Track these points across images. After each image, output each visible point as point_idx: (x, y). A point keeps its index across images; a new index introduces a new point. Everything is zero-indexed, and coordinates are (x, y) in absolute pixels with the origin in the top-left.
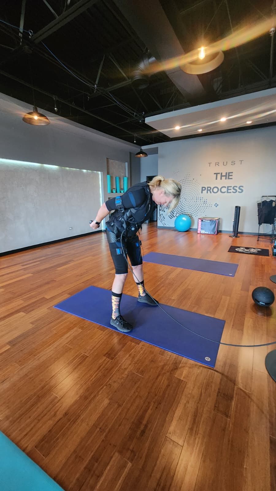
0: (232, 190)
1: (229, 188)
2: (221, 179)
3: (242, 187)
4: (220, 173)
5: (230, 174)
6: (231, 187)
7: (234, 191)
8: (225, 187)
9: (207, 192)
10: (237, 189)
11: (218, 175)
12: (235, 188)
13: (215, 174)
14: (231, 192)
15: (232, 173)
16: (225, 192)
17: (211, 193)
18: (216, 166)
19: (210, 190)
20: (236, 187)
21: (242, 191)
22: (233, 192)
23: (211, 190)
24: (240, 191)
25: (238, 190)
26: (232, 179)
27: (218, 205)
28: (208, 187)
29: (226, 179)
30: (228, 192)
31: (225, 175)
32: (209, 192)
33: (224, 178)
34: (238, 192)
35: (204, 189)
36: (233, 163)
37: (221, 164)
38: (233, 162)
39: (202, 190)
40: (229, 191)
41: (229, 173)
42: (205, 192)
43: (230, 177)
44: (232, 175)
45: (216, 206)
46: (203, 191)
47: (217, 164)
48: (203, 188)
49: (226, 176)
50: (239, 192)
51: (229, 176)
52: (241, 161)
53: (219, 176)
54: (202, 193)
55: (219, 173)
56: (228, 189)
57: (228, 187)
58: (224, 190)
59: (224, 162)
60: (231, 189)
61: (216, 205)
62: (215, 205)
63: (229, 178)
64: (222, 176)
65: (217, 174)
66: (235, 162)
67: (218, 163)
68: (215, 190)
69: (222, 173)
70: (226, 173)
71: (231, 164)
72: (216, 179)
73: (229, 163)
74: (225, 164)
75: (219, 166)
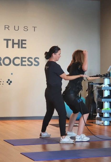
0: (27, 63)
1: (24, 60)
2: (13, 47)
3: (38, 58)
4: (12, 40)
5: (24, 42)
6: (25, 58)
7: (30, 64)
8: (18, 58)
10: (32, 60)
11: (9, 41)
12: (30, 60)
13: (4, 40)
14: (25, 65)
15: (25, 40)
16: (19, 65)
17: (1, 65)
18: (5, 29)
20: (32, 58)
21: (38, 63)
22: (28, 65)
23: (2, 62)
24: (36, 64)
25: (34, 63)
26: (25, 48)
27: (11, 82)
29: (19, 47)
30: (22, 65)
31: (17, 42)
33: (16, 46)
34: (33, 64)
36: (26, 29)
37: (11, 28)
38: (25, 27)
40: (24, 63)
41: (22, 40)
43: (24, 46)
44: (25, 44)
45: (9, 84)
47: (7, 27)
49: (18, 44)
50: (35, 65)
51: (22, 44)
52: (35, 27)
53: (10, 43)
55: (10, 40)
56: (22, 61)
57: (22, 58)
58: (17, 61)
59: (15, 26)
60: (25, 61)
61: (9, 82)
62: (7, 82)
63: (22, 47)
64: (13, 44)
65: (7, 40)
66: (27, 27)
67: (8, 27)
68: (7, 62)
69: (13, 40)
70: (19, 40)
71: (24, 30)
72: (7, 47)
73: (22, 29)
74: (17, 29)
75: (9, 30)
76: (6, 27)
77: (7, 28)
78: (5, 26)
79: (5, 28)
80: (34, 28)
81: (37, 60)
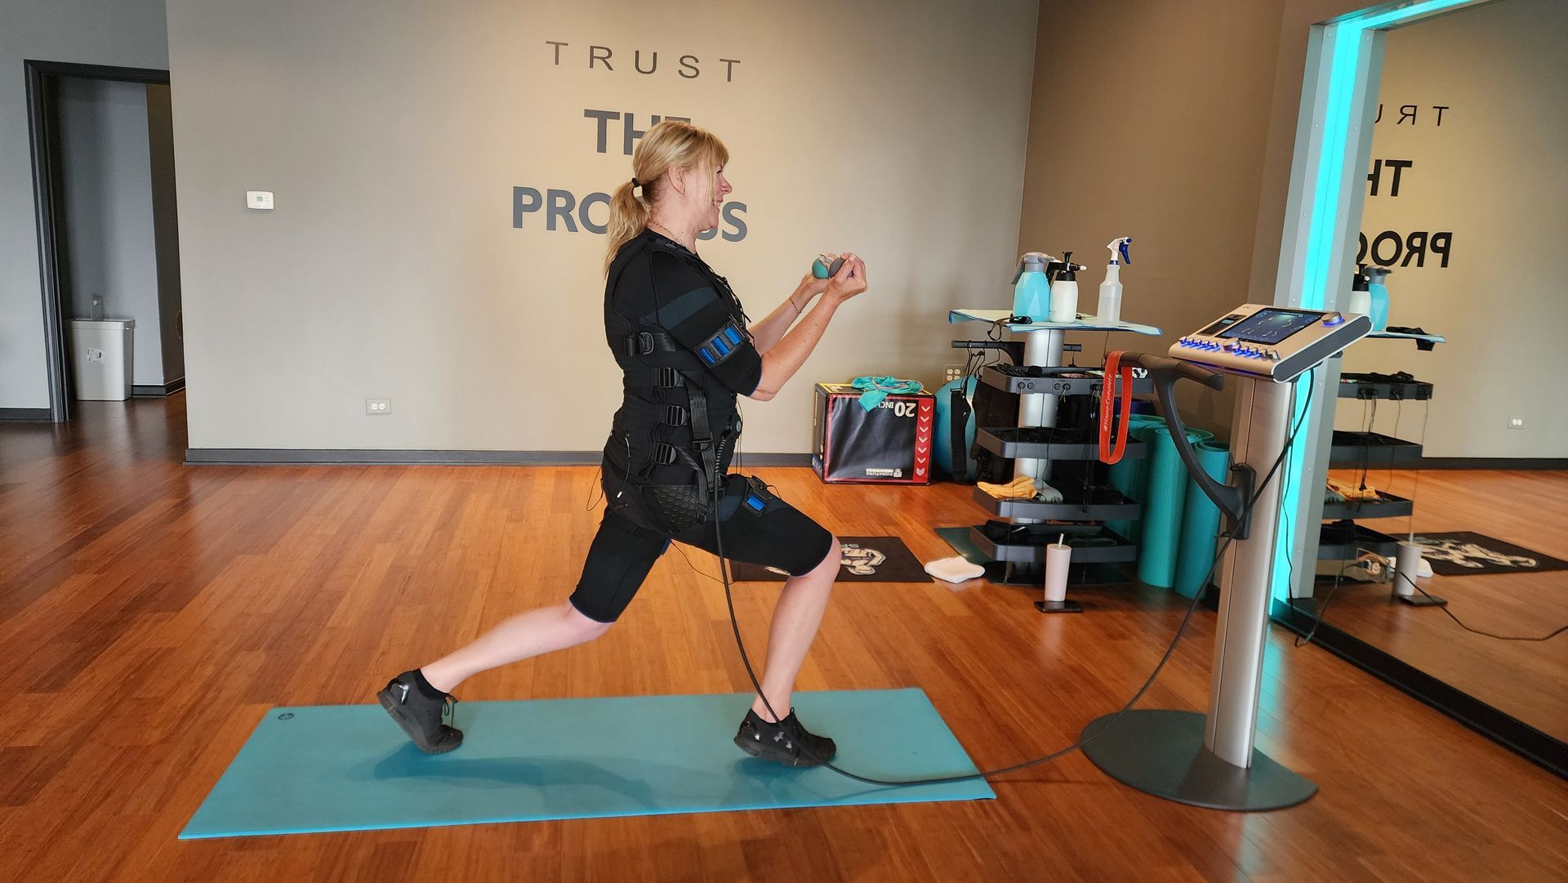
3: (743, 207)
4: (622, 117)
9: (551, 225)
11: (610, 122)
13: (589, 113)
17: (572, 227)
18: (591, 66)
19: (566, 212)
21: (743, 229)
23: (575, 214)
24: (734, 231)
28: (553, 194)
32: (560, 219)
34: (720, 233)
35: (527, 200)
36: (689, 67)
37: (622, 60)
38: (686, 61)
39: (519, 210)
42: (536, 220)
46: (526, 216)
47: (599, 56)
48: (519, 192)
50: (726, 236)
52: (730, 62)
53: (615, 129)
54: (518, 223)
55: (616, 116)
59: (636, 53)
64: (630, 134)
65: (603, 117)
66: (697, 61)
67: (605, 54)
68: (600, 214)
69: (629, 118)
71: (680, 72)
72: (602, 147)
73: (669, 64)
74: (646, 65)
75: (610, 68)
76: (597, 52)
77: (603, 59)
78: (592, 48)
79: (592, 57)
80: (727, 63)
81: (735, 213)
